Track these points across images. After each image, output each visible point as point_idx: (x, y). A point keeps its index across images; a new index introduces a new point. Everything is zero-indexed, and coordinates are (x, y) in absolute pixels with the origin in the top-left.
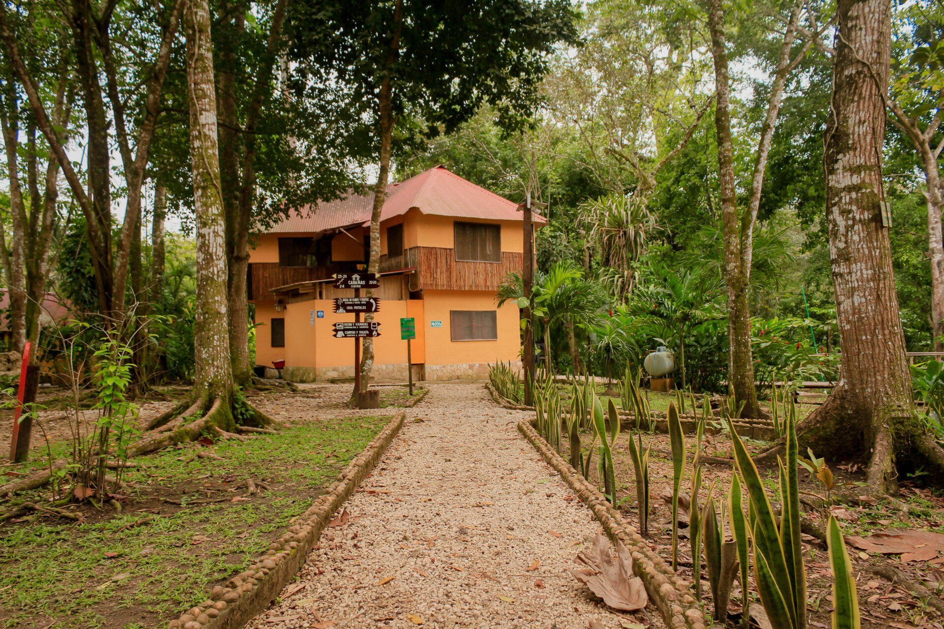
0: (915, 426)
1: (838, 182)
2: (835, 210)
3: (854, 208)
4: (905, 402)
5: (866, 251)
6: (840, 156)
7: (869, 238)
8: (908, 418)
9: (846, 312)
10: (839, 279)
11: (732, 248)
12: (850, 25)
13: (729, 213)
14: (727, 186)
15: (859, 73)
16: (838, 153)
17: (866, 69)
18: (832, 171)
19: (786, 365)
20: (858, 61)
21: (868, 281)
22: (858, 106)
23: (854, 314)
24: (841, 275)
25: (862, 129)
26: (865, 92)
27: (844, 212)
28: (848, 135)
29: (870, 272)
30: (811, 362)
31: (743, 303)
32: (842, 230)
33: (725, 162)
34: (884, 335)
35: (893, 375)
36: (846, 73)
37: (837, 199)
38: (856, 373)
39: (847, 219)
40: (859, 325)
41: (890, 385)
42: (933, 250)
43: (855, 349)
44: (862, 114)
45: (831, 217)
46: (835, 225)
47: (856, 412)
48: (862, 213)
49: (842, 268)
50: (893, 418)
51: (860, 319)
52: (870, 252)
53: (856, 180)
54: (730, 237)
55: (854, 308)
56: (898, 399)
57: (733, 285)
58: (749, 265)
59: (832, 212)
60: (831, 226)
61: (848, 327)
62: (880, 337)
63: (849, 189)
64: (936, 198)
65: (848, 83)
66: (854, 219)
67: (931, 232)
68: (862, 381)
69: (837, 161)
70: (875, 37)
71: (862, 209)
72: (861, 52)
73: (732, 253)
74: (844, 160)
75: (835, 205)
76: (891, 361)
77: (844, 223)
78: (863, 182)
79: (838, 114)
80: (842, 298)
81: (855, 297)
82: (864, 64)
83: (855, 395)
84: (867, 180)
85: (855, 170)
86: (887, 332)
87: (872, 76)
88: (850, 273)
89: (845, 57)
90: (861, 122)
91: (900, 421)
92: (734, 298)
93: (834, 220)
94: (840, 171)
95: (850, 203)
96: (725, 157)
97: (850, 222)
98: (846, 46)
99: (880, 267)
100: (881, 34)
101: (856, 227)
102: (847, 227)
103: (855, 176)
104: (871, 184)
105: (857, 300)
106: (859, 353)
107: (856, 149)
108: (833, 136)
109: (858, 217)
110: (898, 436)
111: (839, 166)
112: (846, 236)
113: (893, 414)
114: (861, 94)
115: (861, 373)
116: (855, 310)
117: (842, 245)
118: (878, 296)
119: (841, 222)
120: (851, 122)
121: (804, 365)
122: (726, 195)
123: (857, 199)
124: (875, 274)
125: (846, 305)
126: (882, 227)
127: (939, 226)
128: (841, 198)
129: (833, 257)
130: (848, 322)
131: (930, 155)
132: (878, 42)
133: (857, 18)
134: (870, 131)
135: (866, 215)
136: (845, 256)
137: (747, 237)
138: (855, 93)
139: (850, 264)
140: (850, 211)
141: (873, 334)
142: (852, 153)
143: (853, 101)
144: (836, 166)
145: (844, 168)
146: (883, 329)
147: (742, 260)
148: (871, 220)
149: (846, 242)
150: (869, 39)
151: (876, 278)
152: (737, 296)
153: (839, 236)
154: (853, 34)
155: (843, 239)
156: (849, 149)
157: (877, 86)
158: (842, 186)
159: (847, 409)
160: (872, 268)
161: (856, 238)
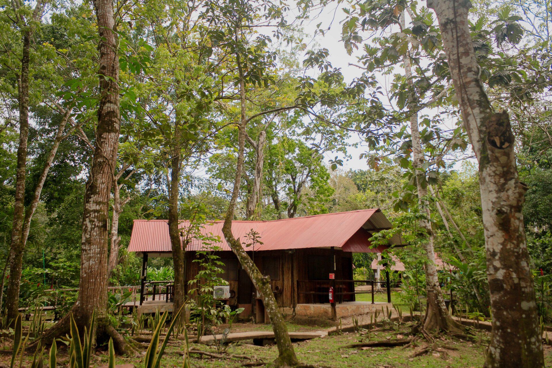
0: (106, 321)
1: (90, 207)
2: (87, 220)
3: (96, 220)
4: (104, 311)
5: (98, 240)
6: (92, 196)
7: (100, 235)
8: (104, 318)
9: (85, 268)
10: (85, 253)
11: (18, 227)
12: (102, 140)
13: (19, 207)
14: (20, 191)
15: (104, 162)
16: (92, 194)
17: (107, 161)
18: (88, 202)
19: (29, 296)
20: (104, 157)
21: (97, 254)
22: (102, 176)
23: (89, 269)
24: (86, 250)
25: (103, 186)
26: (106, 170)
27: (91, 221)
28: (97, 187)
29: (99, 250)
30: (45, 294)
31: (19, 260)
32: (89, 229)
33: (21, 178)
34: (100, 279)
35: (101, 298)
36: (99, 160)
37: (89, 215)
38: (85, 297)
39: (92, 225)
40: (90, 274)
41: (99, 303)
42: (113, 234)
43: (87, 286)
44: (104, 179)
45: (85, 223)
46: (86, 227)
47: (82, 317)
48: (99, 223)
49: (87, 247)
50: (98, 319)
51: (91, 272)
52: (100, 241)
53: (98, 208)
54: (18, 221)
55: (89, 266)
56: (102, 309)
57: (15, 249)
58: (27, 238)
59: (86, 221)
60: (84, 227)
61: (85, 275)
62: (98, 280)
63: (95, 211)
64: (117, 209)
65: (99, 165)
66: (95, 225)
67: (113, 225)
68: (87, 301)
69: (91, 198)
70: (112, 149)
71: (99, 221)
72: (106, 153)
73: (17, 230)
74: (94, 198)
75: (87, 217)
76: (101, 291)
77: (90, 226)
78: (101, 209)
79: (93, 177)
80: (85, 261)
81: (91, 261)
82: (106, 159)
83: (83, 309)
84: (103, 209)
85: (98, 203)
86: (102, 278)
87: (109, 165)
88: (90, 250)
89: (99, 153)
90: (103, 183)
91: (100, 320)
92: (14, 257)
93: (86, 224)
94: (92, 202)
95: (94, 218)
96: (21, 175)
97: (93, 226)
98: (99, 148)
99: (103, 248)
100: (114, 148)
101: (95, 229)
102: (91, 228)
103: (98, 206)
104: (104, 211)
105: (91, 262)
106: (88, 288)
107: (99, 194)
108: (90, 186)
109: (97, 224)
110: (99, 327)
111: (91, 200)
112: (91, 232)
113: (98, 317)
114: (104, 171)
115: (87, 297)
116: (90, 267)
117: (88, 236)
118: (100, 261)
119: (89, 226)
120: (99, 182)
121: (40, 297)
122: (19, 196)
123: (97, 216)
124: (100, 251)
125: (86, 265)
126: (106, 230)
127: (117, 222)
128: (90, 215)
129: (83, 241)
130: (86, 273)
131: (117, 187)
132: (113, 151)
133: (105, 138)
134: (106, 187)
135: (100, 224)
136: (89, 242)
137: (28, 222)
138: (101, 170)
139: (91, 246)
140: (94, 221)
141: (96, 279)
142: (97, 195)
143: (100, 173)
144: (90, 200)
145: (94, 201)
146: (100, 276)
147: (23, 235)
148: (102, 227)
149: (90, 235)
150: (109, 149)
151: (100, 253)
152: (17, 256)
153: (87, 232)
154: (103, 145)
155: (89, 234)
156: (97, 193)
157: (111, 169)
158: (92, 209)
159: (77, 316)
160: (100, 248)
161: (95, 234)
